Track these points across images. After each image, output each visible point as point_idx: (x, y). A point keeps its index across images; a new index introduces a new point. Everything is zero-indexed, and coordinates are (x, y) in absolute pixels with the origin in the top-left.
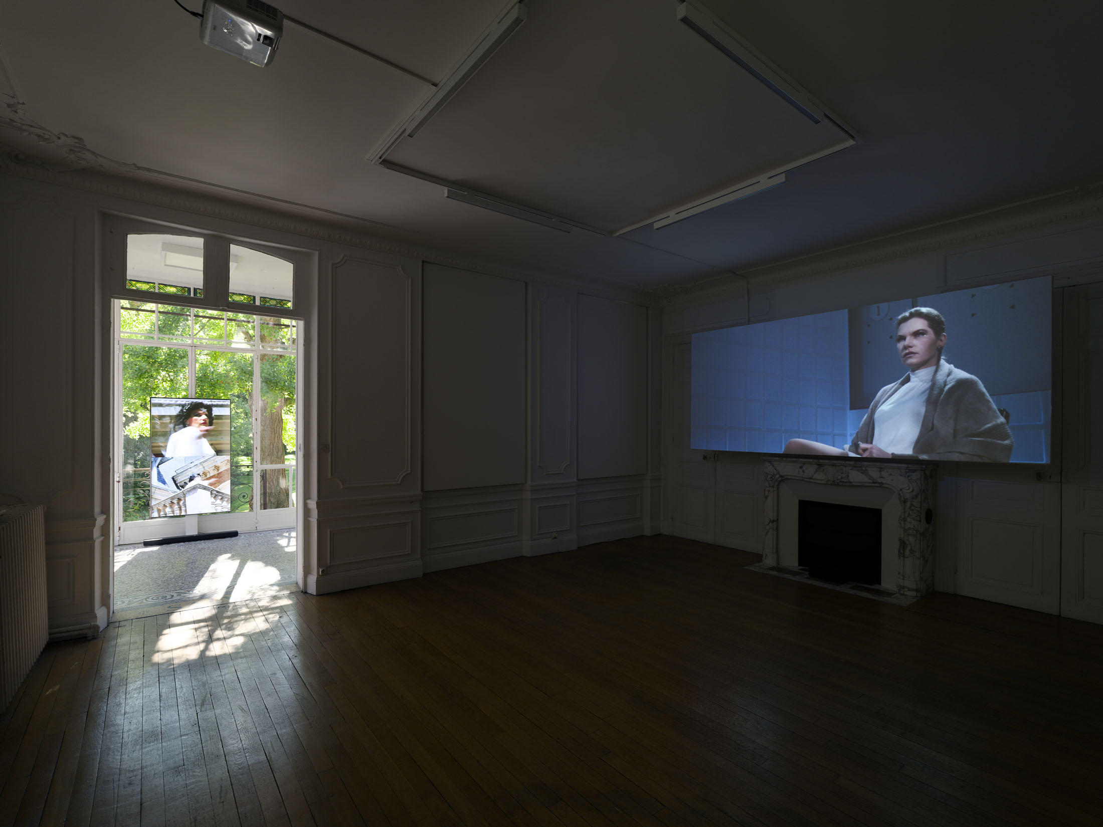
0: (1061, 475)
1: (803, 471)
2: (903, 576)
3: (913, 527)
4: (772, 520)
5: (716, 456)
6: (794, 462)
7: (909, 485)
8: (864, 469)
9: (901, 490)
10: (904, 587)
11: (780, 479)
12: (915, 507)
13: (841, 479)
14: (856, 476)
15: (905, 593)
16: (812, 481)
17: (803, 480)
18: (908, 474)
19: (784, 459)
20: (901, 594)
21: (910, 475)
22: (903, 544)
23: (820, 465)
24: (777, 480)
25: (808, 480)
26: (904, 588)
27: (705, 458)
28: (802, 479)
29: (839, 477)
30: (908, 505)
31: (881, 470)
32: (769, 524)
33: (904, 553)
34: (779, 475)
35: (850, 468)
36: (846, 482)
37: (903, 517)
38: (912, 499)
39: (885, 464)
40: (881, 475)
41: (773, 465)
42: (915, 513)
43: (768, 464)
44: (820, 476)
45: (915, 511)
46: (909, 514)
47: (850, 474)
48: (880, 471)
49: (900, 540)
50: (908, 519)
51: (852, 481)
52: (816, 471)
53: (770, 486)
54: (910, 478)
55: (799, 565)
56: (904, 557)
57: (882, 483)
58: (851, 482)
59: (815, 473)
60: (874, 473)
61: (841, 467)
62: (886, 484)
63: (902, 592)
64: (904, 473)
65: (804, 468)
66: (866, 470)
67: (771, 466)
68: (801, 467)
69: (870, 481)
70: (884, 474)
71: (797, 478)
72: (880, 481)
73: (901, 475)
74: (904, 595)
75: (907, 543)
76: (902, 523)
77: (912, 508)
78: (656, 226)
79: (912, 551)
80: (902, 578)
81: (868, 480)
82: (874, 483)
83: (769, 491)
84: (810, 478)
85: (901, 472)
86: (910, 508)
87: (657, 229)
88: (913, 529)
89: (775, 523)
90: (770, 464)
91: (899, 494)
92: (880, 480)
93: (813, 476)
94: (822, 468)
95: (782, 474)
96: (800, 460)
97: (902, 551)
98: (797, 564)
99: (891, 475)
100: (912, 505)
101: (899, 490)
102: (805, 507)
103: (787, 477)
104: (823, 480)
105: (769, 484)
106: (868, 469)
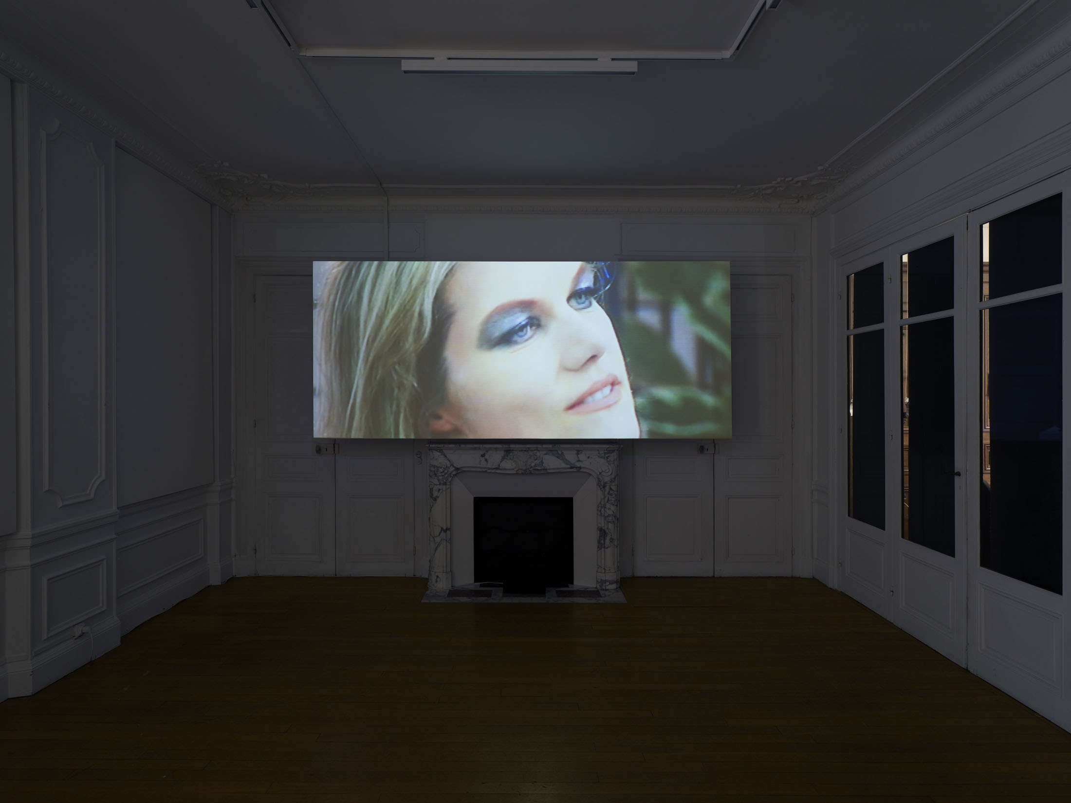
0: (715, 447)
1: (486, 460)
2: (605, 569)
3: (612, 513)
4: (445, 528)
5: (336, 446)
6: (475, 449)
7: (608, 468)
8: (560, 452)
9: (600, 473)
10: (605, 581)
11: (454, 473)
12: (613, 490)
13: (535, 466)
14: (551, 462)
15: (608, 587)
16: (498, 471)
17: (486, 472)
18: (607, 455)
19: (463, 446)
20: (604, 590)
21: (609, 456)
22: (602, 532)
23: (508, 452)
24: (450, 474)
25: (493, 471)
26: (605, 583)
27: (319, 451)
28: (484, 470)
29: (533, 465)
30: (607, 489)
31: (578, 452)
32: (439, 535)
33: (604, 543)
34: (453, 466)
35: (545, 452)
36: (541, 470)
37: (603, 503)
38: (611, 482)
39: (585, 446)
40: (578, 458)
41: (445, 456)
42: (613, 498)
43: (437, 454)
44: (508, 465)
45: (614, 496)
46: (608, 499)
47: (544, 461)
48: (578, 454)
49: (601, 530)
50: (608, 505)
51: (548, 468)
52: (503, 458)
53: (440, 484)
54: (608, 460)
55: (476, 581)
56: (604, 547)
57: (580, 468)
58: (546, 469)
59: (501, 462)
60: (570, 456)
61: (535, 452)
62: (585, 468)
63: (604, 588)
64: (603, 455)
65: (487, 456)
66: (562, 453)
67: (442, 456)
68: (483, 456)
69: (568, 466)
70: (582, 457)
71: (479, 470)
72: (579, 466)
73: (599, 457)
74: (606, 590)
75: (607, 531)
76: (603, 510)
77: (611, 492)
78: (406, 65)
79: (612, 540)
80: (603, 571)
81: (563, 465)
82: (572, 468)
83: (439, 490)
84: (496, 469)
85: (599, 453)
86: (609, 493)
87: (406, 72)
88: (613, 515)
89: (448, 532)
90: (439, 454)
91: (599, 479)
92: (578, 464)
93: (499, 465)
94: (511, 454)
95: (459, 467)
96: (485, 446)
97: (602, 542)
98: (472, 581)
99: (588, 457)
100: (611, 489)
101: (598, 473)
102: (481, 505)
103: (464, 469)
104: (513, 469)
105: (439, 480)
106: (565, 452)
